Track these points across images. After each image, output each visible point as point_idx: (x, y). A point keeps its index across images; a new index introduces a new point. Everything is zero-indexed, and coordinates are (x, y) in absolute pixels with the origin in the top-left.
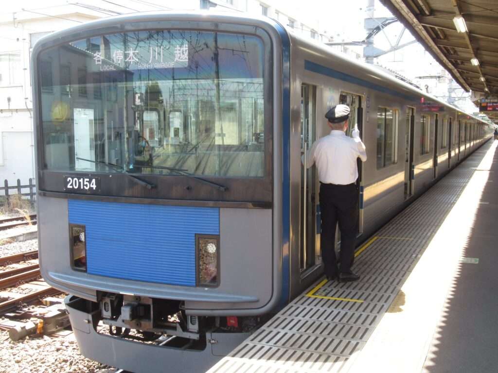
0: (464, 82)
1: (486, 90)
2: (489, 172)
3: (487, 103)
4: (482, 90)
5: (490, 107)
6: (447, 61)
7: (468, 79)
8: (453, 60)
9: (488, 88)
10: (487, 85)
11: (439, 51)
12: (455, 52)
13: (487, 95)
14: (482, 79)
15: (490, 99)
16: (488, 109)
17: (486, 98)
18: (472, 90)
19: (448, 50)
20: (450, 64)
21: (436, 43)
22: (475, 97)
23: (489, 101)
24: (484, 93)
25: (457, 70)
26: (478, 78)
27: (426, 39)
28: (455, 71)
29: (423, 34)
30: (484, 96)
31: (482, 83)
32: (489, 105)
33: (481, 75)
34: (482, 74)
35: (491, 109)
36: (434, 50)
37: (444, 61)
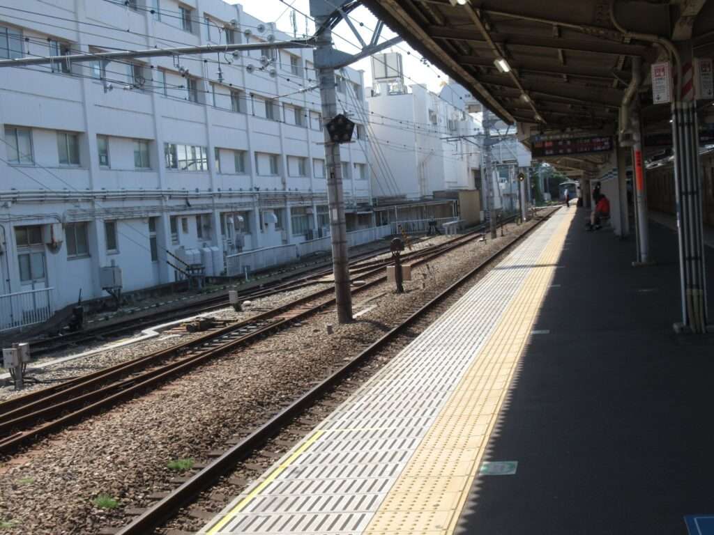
0: (500, 106)
1: (538, 118)
2: (553, 268)
3: (544, 142)
4: (530, 119)
5: (549, 148)
6: (460, 68)
7: (505, 101)
8: (471, 66)
9: (540, 114)
10: (538, 110)
11: (439, 49)
12: (471, 50)
13: (541, 128)
14: (526, 98)
15: (549, 135)
16: (547, 153)
17: (542, 133)
18: (517, 120)
19: (457, 47)
20: (466, 73)
21: (430, 34)
22: (524, 133)
23: (546, 138)
24: (536, 125)
25: (483, 85)
26: (518, 97)
27: (409, 24)
28: (478, 86)
29: (399, 14)
30: (538, 130)
31: (526, 106)
32: (546, 145)
33: (522, 91)
34: (524, 89)
35: (551, 152)
36: (429, 46)
37: (454, 68)
